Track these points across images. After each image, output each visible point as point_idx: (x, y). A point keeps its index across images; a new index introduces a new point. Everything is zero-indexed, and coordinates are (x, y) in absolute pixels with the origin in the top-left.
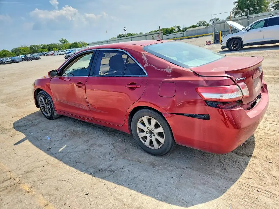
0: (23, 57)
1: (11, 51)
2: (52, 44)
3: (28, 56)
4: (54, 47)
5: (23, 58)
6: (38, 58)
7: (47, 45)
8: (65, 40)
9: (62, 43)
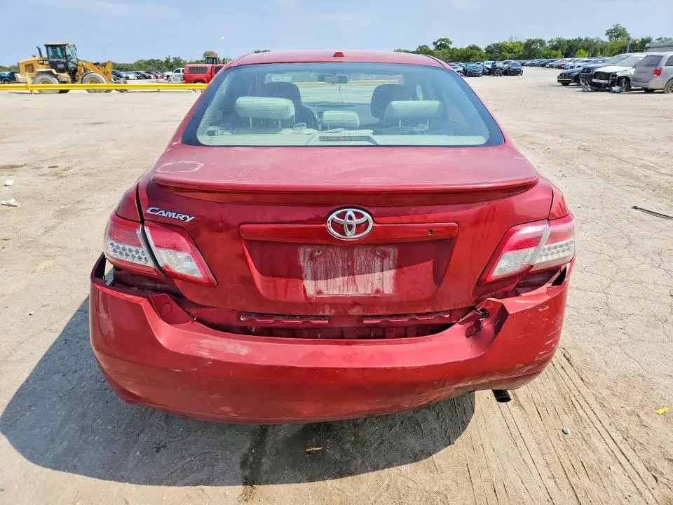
0: (489, 66)
1: (486, 49)
2: (580, 40)
3: (499, 64)
4: (583, 48)
5: (488, 69)
6: (517, 72)
7: (568, 42)
8: (624, 29)
9: (611, 37)
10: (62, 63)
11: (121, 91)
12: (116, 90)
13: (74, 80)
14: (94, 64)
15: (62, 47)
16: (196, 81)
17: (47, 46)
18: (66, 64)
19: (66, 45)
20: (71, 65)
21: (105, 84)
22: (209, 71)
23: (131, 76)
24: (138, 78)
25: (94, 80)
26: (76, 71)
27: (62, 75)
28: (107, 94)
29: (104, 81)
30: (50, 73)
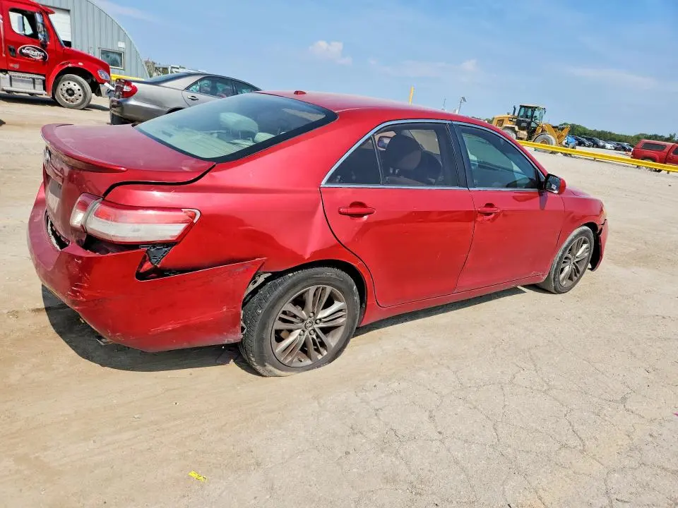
10: (526, 122)
11: (566, 155)
12: (562, 153)
13: (529, 138)
14: (553, 127)
15: (534, 109)
16: (645, 158)
17: (521, 107)
18: (529, 124)
19: (536, 107)
20: (533, 125)
21: (554, 146)
22: (666, 150)
23: (608, 146)
24: (616, 149)
25: (546, 141)
26: (535, 130)
27: (521, 132)
28: (552, 155)
29: (554, 142)
30: (512, 129)
